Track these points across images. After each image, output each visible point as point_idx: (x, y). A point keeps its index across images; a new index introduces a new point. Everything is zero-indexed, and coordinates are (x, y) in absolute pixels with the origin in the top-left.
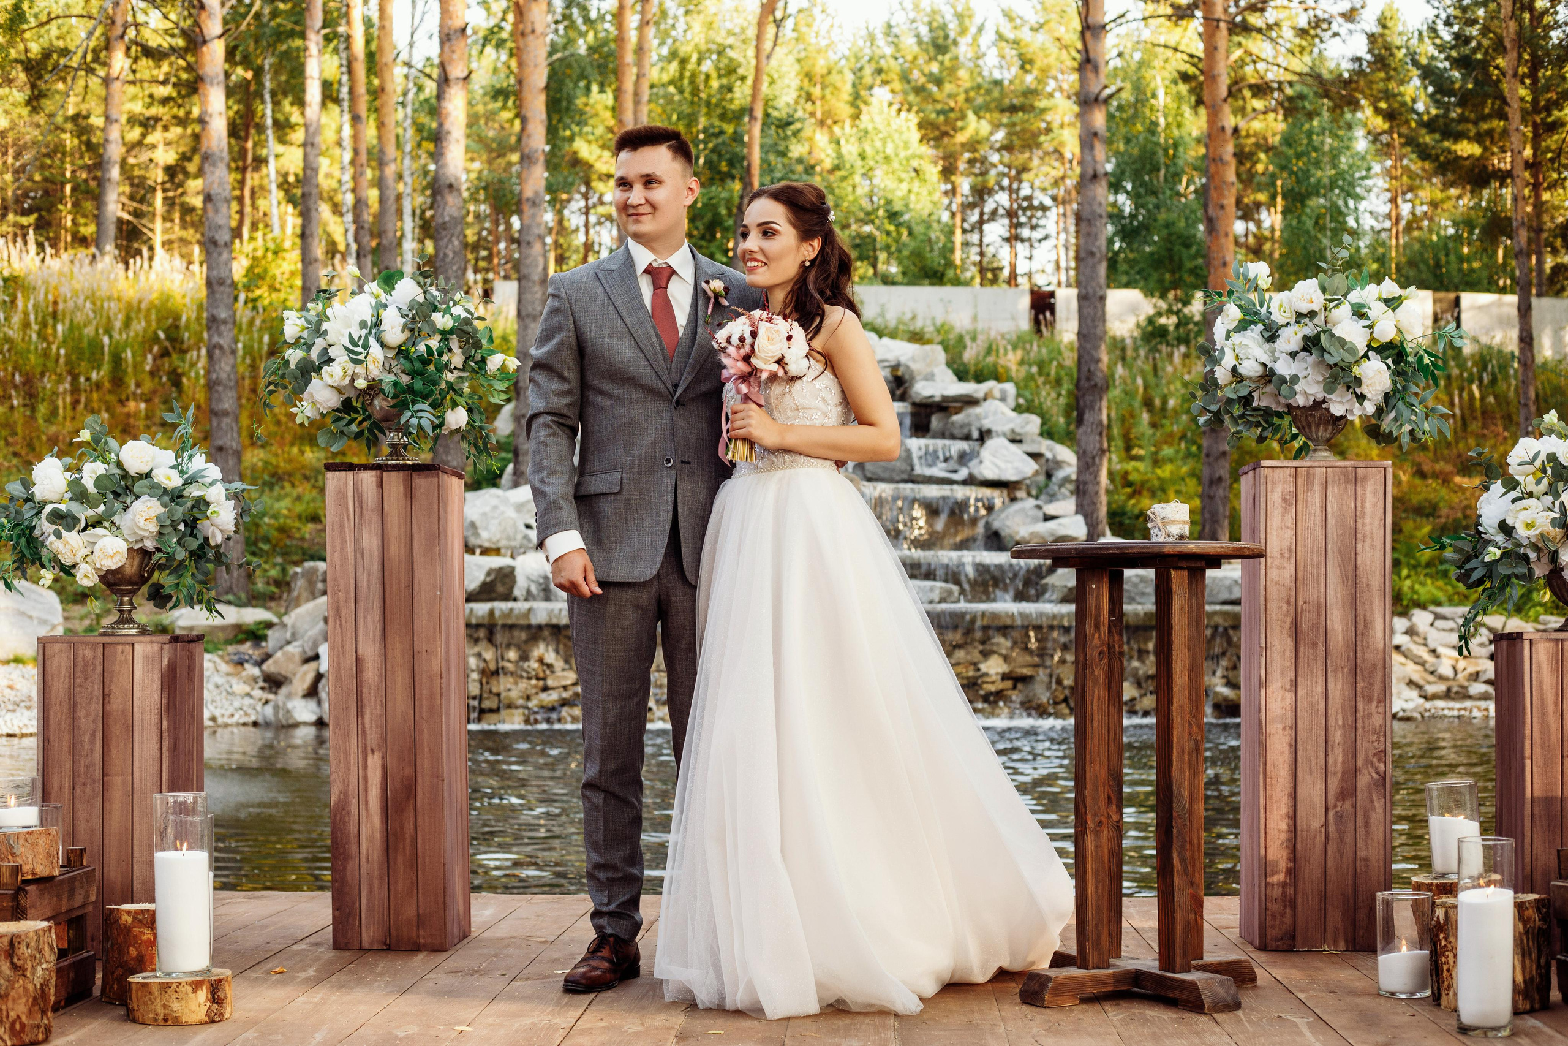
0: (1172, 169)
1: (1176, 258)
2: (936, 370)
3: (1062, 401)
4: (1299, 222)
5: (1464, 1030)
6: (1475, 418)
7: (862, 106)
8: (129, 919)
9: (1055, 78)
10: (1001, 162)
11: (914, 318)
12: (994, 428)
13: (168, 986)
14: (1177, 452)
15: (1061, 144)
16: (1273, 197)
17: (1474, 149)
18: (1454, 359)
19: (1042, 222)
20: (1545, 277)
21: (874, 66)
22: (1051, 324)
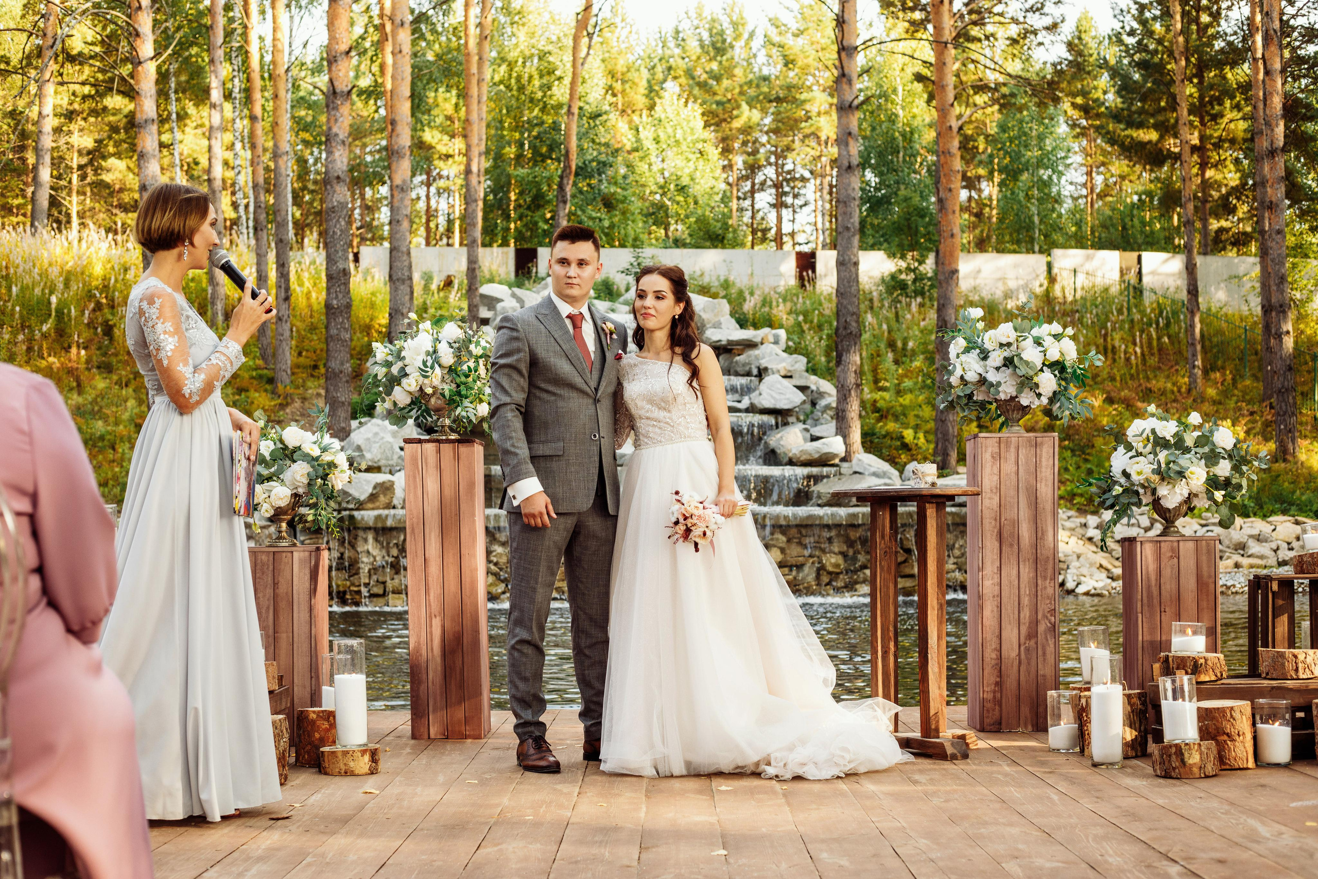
0: (909, 152)
1: (913, 226)
2: (722, 320)
3: (823, 343)
4: (1013, 193)
5: (1095, 765)
6: (1153, 354)
7: (656, 99)
8: (315, 716)
9: (814, 76)
10: (769, 142)
11: (702, 275)
12: (769, 367)
13: (348, 752)
14: (916, 384)
15: (818, 129)
16: (991, 173)
17: (1153, 136)
18: (1136, 306)
19: (802, 191)
20: (1210, 238)
21: (665, 65)
22: (813, 281)
